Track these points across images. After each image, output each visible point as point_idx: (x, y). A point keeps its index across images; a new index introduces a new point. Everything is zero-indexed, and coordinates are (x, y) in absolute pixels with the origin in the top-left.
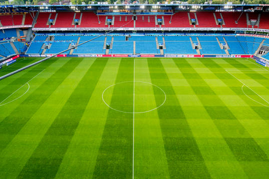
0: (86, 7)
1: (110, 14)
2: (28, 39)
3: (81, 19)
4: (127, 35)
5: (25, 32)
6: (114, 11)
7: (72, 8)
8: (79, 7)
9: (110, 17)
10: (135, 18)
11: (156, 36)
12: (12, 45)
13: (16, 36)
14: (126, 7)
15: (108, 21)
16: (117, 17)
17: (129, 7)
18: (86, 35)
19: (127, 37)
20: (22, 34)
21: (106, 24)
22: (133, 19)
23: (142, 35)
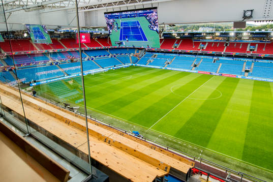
0: (184, 34)
1: (205, 41)
2: (140, 56)
3: (180, 44)
4: (215, 58)
5: (140, 51)
6: (207, 38)
7: (173, 34)
8: (179, 34)
9: (204, 43)
10: (227, 44)
11: (245, 62)
12: (130, 58)
13: (134, 53)
14: (217, 34)
15: (201, 45)
16: (210, 44)
17: (219, 34)
18: (181, 55)
19: (215, 60)
20: (138, 52)
21: (199, 48)
22: (225, 45)
23: (231, 59)
